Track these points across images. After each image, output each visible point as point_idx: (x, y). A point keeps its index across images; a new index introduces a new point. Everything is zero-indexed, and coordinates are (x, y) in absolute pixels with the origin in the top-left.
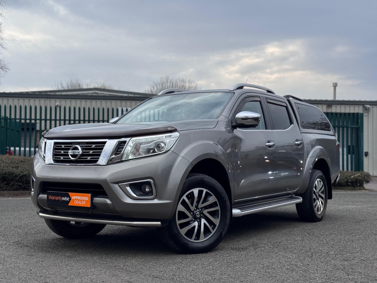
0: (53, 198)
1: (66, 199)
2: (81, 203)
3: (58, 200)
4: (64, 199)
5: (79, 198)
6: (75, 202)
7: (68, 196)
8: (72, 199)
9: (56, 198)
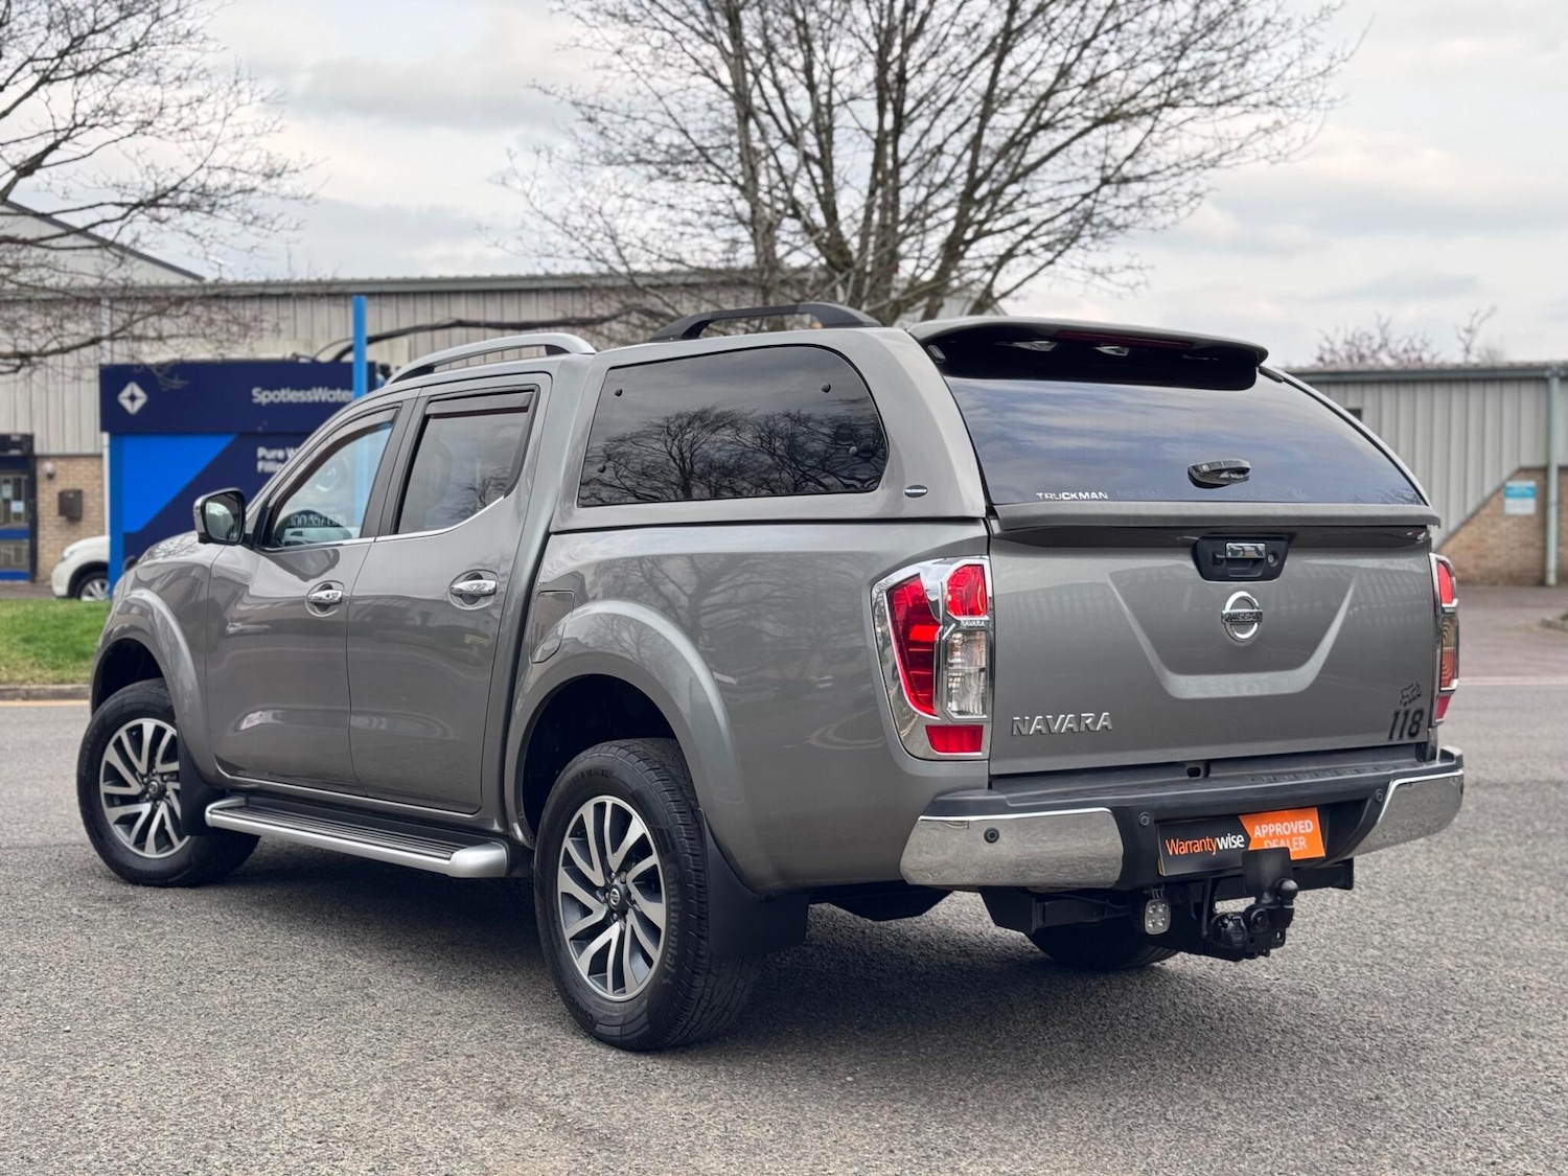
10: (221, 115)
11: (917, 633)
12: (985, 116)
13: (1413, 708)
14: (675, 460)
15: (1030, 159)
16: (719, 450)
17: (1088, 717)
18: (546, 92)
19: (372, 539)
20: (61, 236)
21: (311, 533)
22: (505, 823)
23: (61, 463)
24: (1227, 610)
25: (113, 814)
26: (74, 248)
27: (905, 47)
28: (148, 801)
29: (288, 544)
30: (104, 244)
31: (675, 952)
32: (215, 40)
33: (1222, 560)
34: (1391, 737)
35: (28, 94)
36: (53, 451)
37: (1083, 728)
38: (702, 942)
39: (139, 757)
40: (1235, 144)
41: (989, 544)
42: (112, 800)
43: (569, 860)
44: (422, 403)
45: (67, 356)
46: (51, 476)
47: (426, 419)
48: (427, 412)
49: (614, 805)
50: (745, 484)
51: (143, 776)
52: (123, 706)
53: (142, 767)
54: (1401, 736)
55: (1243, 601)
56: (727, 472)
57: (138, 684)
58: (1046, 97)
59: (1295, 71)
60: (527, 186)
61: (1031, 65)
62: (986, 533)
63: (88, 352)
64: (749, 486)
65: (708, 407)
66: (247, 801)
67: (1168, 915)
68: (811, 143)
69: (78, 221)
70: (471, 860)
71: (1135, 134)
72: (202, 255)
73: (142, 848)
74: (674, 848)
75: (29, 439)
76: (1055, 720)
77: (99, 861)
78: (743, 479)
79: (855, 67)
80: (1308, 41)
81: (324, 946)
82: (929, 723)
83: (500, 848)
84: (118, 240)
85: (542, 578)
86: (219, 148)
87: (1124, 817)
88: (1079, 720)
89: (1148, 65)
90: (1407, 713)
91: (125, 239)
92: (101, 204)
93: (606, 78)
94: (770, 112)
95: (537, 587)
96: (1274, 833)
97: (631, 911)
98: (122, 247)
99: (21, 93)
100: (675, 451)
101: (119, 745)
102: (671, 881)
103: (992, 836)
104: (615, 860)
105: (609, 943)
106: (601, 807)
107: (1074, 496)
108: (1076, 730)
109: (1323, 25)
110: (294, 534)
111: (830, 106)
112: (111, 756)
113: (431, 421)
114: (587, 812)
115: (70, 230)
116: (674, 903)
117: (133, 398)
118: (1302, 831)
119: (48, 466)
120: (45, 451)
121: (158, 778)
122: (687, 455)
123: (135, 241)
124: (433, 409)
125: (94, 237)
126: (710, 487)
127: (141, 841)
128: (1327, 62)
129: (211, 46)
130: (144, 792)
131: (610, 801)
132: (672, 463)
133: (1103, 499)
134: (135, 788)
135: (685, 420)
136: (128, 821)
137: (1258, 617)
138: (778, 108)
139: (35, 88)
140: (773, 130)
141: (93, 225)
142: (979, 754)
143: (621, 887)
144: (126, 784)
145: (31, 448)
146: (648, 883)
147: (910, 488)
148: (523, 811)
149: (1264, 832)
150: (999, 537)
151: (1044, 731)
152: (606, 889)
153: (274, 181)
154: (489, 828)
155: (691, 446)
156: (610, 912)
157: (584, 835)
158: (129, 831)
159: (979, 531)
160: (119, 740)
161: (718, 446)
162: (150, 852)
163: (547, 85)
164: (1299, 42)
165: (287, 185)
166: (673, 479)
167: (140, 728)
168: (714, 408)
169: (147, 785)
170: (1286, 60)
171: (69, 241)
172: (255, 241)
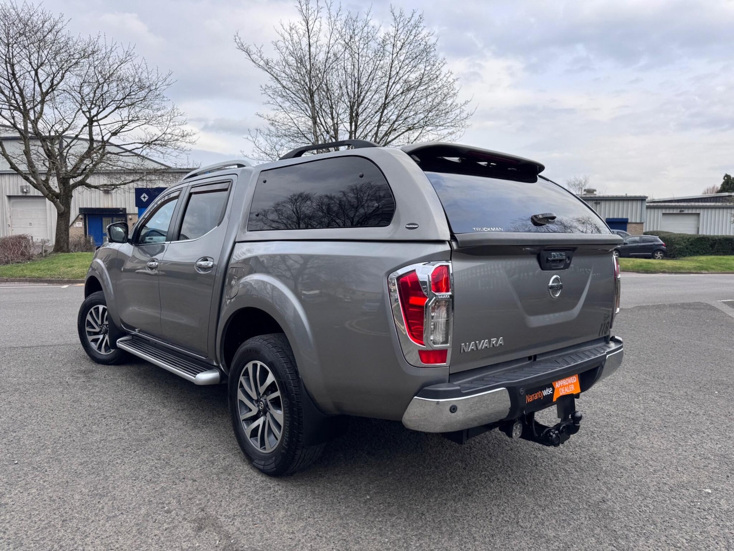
10: (169, 119)
11: (413, 300)
12: (379, 126)
13: (607, 321)
14: (295, 213)
15: (389, 139)
16: (308, 210)
17: (494, 340)
18: (260, 116)
19: (169, 242)
20: (124, 152)
21: (155, 238)
22: (217, 362)
23: (133, 216)
24: (551, 283)
25: (90, 338)
26: (129, 156)
27: (358, 107)
28: (102, 334)
29: (146, 243)
30: (138, 155)
31: (287, 439)
32: (167, 97)
33: (550, 261)
34: (599, 335)
35: (113, 111)
36: (131, 212)
37: (491, 346)
38: (300, 435)
39: (98, 319)
40: (443, 137)
41: (451, 255)
42: (90, 333)
43: (242, 386)
44: (190, 187)
45: (126, 185)
46: (131, 219)
47: (191, 194)
48: (191, 191)
49: (261, 365)
50: (315, 223)
51: (100, 325)
52: (92, 301)
53: (99, 322)
54: (602, 334)
55: (556, 280)
56: (310, 218)
57: (97, 292)
58: (394, 123)
59: (458, 118)
60: (254, 139)
61: (390, 113)
62: (449, 249)
63: (132, 184)
64: (316, 224)
65: (302, 192)
66: (133, 338)
67: (521, 428)
68: (332, 133)
69: (129, 148)
70: (205, 377)
71: (416, 134)
72: (162, 157)
73: (100, 351)
74: (287, 390)
75: (125, 209)
76: (480, 343)
77: (86, 354)
78: (314, 221)
79: (345, 112)
80: (461, 110)
81: (154, 400)
82: (420, 349)
83: (217, 372)
84: (142, 154)
85: (232, 261)
86: (169, 129)
87: (513, 391)
88: (490, 342)
89: (420, 115)
90: (605, 324)
91: (144, 153)
92: (135, 143)
93: (277, 113)
94: (322, 124)
95: (230, 266)
96: (563, 384)
97: (268, 413)
98: (143, 157)
99: (111, 111)
100: (295, 210)
101: (91, 313)
102: (286, 406)
103: (453, 409)
104: (262, 390)
105: (259, 426)
106: (255, 366)
107: (489, 229)
108: (488, 347)
109: (466, 105)
110: (149, 239)
111: (337, 124)
112: (89, 318)
113: (193, 195)
114: (250, 366)
115: (127, 151)
116: (287, 417)
117: (144, 197)
118: (572, 382)
119: (130, 217)
120: (129, 213)
121: (105, 326)
122: (299, 211)
123: (147, 154)
124: (193, 190)
125: (133, 153)
126: (305, 224)
127: (100, 348)
128: (467, 116)
129: (165, 99)
130: (101, 331)
131: (259, 363)
132: (294, 215)
133: (501, 231)
134: (97, 330)
135: (297, 197)
136: (95, 341)
137: (561, 287)
138: (324, 124)
139: (115, 110)
140: (323, 130)
141: (133, 150)
142: (445, 364)
143: (264, 401)
144: (95, 328)
145: (126, 212)
146: (276, 403)
147: (409, 224)
148: (224, 361)
149: (559, 384)
150: (456, 251)
151: (475, 349)
152: (258, 401)
153: (184, 138)
154: (212, 364)
155: (300, 208)
156: (259, 412)
157: (248, 375)
158: (96, 344)
159: (446, 247)
160: (91, 312)
161: (307, 208)
162: (103, 352)
163: (261, 114)
164: (459, 110)
165: (188, 139)
166: (294, 220)
167: (98, 308)
168: (304, 192)
169: (101, 328)
170: (456, 115)
171: (127, 154)
172: (178, 154)
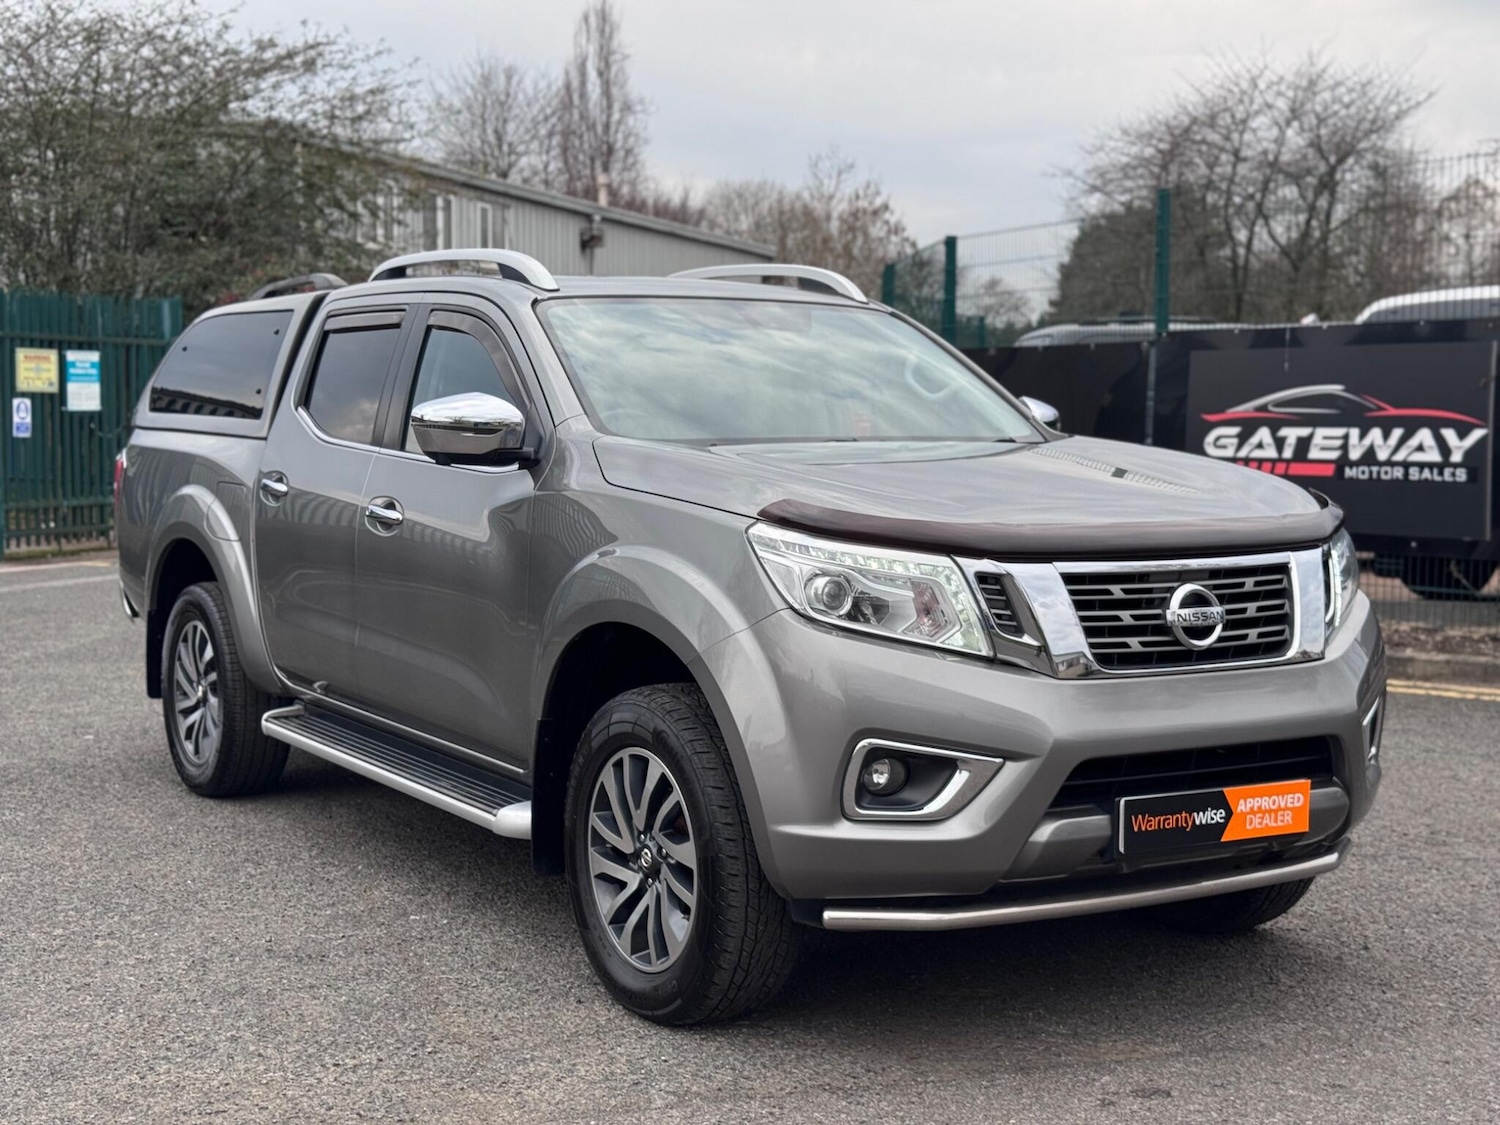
0: (1152, 824)
1: (1212, 819)
2: (1276, 821)
3: (1179, 830)
4: (1201, 818)
5: (1266, 802)
6: (1251, 823)
7: (1221, 802)
8: (1239, 810)
9: (1165, 820)
